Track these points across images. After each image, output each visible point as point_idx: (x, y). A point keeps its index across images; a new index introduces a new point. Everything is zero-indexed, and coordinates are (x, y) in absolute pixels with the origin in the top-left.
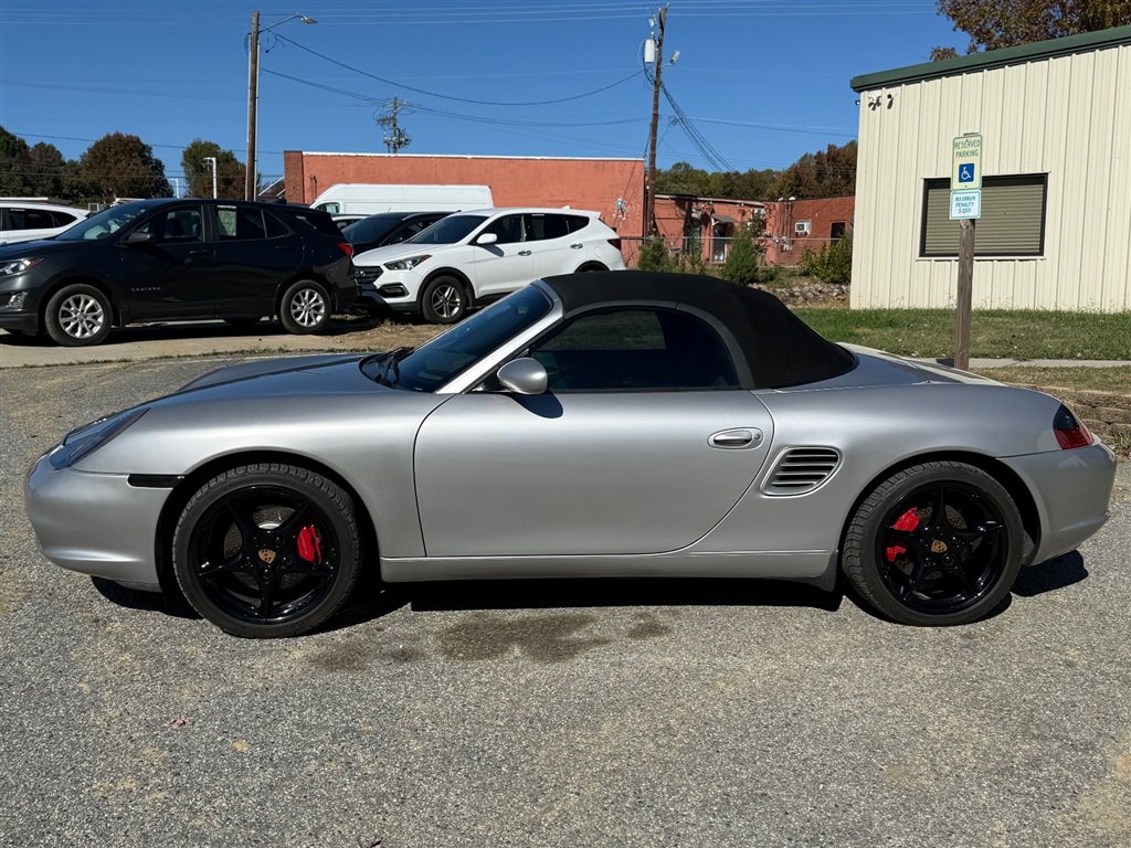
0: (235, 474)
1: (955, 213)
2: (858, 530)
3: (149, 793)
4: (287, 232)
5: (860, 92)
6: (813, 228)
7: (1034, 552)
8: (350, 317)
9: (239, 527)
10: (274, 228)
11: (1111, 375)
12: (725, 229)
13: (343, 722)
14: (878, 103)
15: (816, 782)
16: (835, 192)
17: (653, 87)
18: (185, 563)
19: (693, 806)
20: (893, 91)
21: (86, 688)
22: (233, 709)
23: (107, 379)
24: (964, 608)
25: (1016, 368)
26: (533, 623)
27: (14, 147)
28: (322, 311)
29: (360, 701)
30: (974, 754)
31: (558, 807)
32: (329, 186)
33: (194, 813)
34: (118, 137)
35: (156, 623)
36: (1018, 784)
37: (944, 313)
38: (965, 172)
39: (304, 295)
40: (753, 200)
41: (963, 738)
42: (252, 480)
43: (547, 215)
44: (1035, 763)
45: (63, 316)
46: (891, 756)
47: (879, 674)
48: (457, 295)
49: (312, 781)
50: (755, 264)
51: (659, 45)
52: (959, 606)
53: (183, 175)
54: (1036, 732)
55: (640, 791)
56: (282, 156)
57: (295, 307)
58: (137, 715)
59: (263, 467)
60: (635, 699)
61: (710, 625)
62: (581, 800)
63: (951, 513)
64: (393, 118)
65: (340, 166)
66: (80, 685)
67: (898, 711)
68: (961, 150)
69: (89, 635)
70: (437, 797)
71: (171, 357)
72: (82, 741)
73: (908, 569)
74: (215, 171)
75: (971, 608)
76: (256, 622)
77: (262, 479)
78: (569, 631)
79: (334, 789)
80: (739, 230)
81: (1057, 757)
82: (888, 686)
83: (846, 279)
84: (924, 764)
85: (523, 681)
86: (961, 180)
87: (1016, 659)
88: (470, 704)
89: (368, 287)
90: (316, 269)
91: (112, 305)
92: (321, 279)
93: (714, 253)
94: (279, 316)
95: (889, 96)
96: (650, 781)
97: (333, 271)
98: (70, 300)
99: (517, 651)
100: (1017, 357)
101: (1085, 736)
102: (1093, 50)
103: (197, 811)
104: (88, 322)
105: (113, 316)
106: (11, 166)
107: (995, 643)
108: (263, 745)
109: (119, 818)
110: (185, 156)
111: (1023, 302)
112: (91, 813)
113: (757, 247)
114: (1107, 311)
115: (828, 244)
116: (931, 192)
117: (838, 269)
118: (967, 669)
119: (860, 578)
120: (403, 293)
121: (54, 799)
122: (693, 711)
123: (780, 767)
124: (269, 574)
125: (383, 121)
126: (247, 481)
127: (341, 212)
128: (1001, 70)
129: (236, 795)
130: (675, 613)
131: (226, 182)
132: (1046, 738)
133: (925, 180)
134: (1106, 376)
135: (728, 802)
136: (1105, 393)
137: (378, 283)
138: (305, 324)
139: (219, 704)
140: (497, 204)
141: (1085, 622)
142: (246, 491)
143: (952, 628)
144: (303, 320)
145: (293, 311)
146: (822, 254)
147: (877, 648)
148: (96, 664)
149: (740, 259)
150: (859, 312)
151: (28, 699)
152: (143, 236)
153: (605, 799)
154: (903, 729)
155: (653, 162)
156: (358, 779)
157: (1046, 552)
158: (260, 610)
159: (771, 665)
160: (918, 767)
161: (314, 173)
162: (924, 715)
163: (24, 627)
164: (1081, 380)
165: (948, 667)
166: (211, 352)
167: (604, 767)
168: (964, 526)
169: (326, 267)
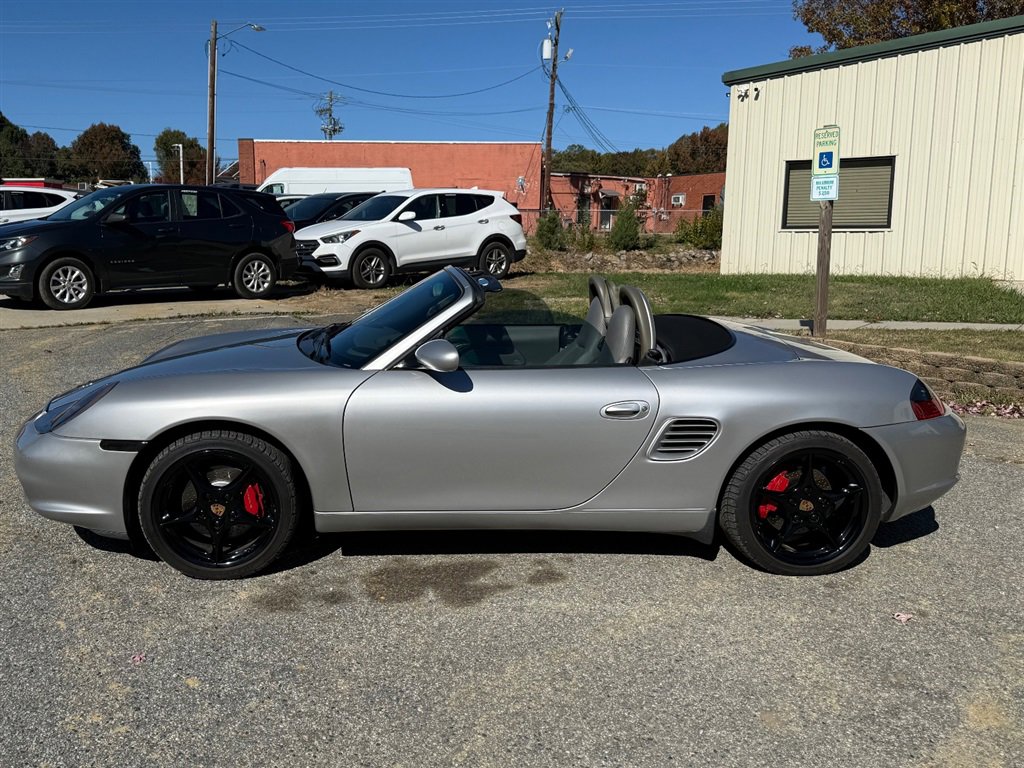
0: (190, 440)
1: (816, 195)
2: (734, 490)
3: (113, 727)
4: (239, 212)
5: (730, 85)
6: (687, 200)
7: (891, 510)
8: (292, 283)
9: (194, 484)
10: (229, 209)
11: (952, 337)
12: (611, 203)
13: (280, 660)
14: (746, 95)
15: (696, 727)
16: (706, 169)
17: (549, 80)
18: (149, 516)
19: (587, 750)
20: (758, 85)
21: (63, 625)
22: (186, 647)
23: (90, 339)
24: (829, 560)
25: (867, 330)
26: (446, 568)
27: (18, 136)
28: (269, 279)
29: (296, 640)
30: (838, 701)
31: (467, 748)
32: (276, 169)
33: (152, 747)
34: (102, 127)
35: (125, 564)
36: (879, 732)
37: (803, 278)
38: (825, 160)
39: (253, 265)
40: (634, 176)
41: (828, 686)
42: (205, 445)
43: (458, 195)
44: (894, 711)
45: (53, 285)
46: (764, 702)
47: (752, 621)
48: (382, 264)
49: (254, 718)
50: (637, 233)
51: (556, 44)
52: (823, 558)
53: (156, 159)
54: (894, 680)
55: (540, 734)
56: (237, 142)
57: (246, 276)
58: (105, 652)
59: (215, 434)
60: (534, 643)
61: (600, 573)
62: (487, 742)
63: (818, 475)
64: (330, 110)
65: (285, 151)
66: (59, 623)
67: (769, 658)
68: (822, 140)
69: (68, 575)
70: (360, 735)
71: (143, 320)
72: (58, 675)
73: (778, 524)
74: (181, 155)
75: (833, 561)
76: (209, 566)
77: (213, 444)
78: (476, 577)
79: (272, 725)
80: (624, 203)
81: (914, 705)
82: (760, 633)
83: (717, 246)
84: (793, 710)
85: (436, 624)
86: (821, 166)
87: (874, 607)
88: (390, 645)
89: (308, 257)
90: (264, 244)
91: (95, 275)
92: (268, 252)
93: (601, 223)
94: (233, 283)
95: (756, 89)
96: (548, 724)
97: (277, 245)
98: (60, 271)
99: (431, 595)
100: (869, 319)
101: (939, 684)
102: (937, 47)
103: (154, 745)
104: (75, 290)
105: (95, 284)
106: (15, 152)
107: (854, 592)
108: (213, 681)
109: (87, 751)
110: (157, 143)
111: (873, 268)
112: (63, 745)
113: (639, 218)
114: (947, 277)
115: (700, 214)
116: (792, 173)
117: (711, 239)
118: (830, 617)
119: (735, 532)
120: (336, 263)
121: (32, 731)
122: (586, 656)
123: (664, 712)
124: (220, 525)
125: (321, 112)
126: (201, 446)
127: (285, 192)
128: (855, 66)
129: (188, 730)
130: (570, 560)
131: (191, 165)
132: (903, 687)
133: (787, 162)
134: (948, 339)
135: (618, 747)
136: (948, 354)
137: (316, 254)
138: (255, 290)
139: (175, 642)
140: (417, 185)
141: (935, 572)
142: (201, 454)
143: (816, 577)
144: (253, 287)
145: (245, 280)
146: (695, 223)
147: (749, 596)
148: (72, 603)
149: (624, 230)
150: (728, 276)
151: (13, 635)
152: (120, 217)
153: (508, 741)
154: (775, 676)
155: (549, 145)
156: (293, 717)
157: (902, 510)
158: (211, 555)
159: (655, 612)
160: (788, 713)
161: (263, 157)
162: (793, 662)
163: (13, 567)
164: (926, 342)
165: (813, 617)
166: (177, 315)
167: (508, 709)
168: (829, 488)
169: (271, 242)
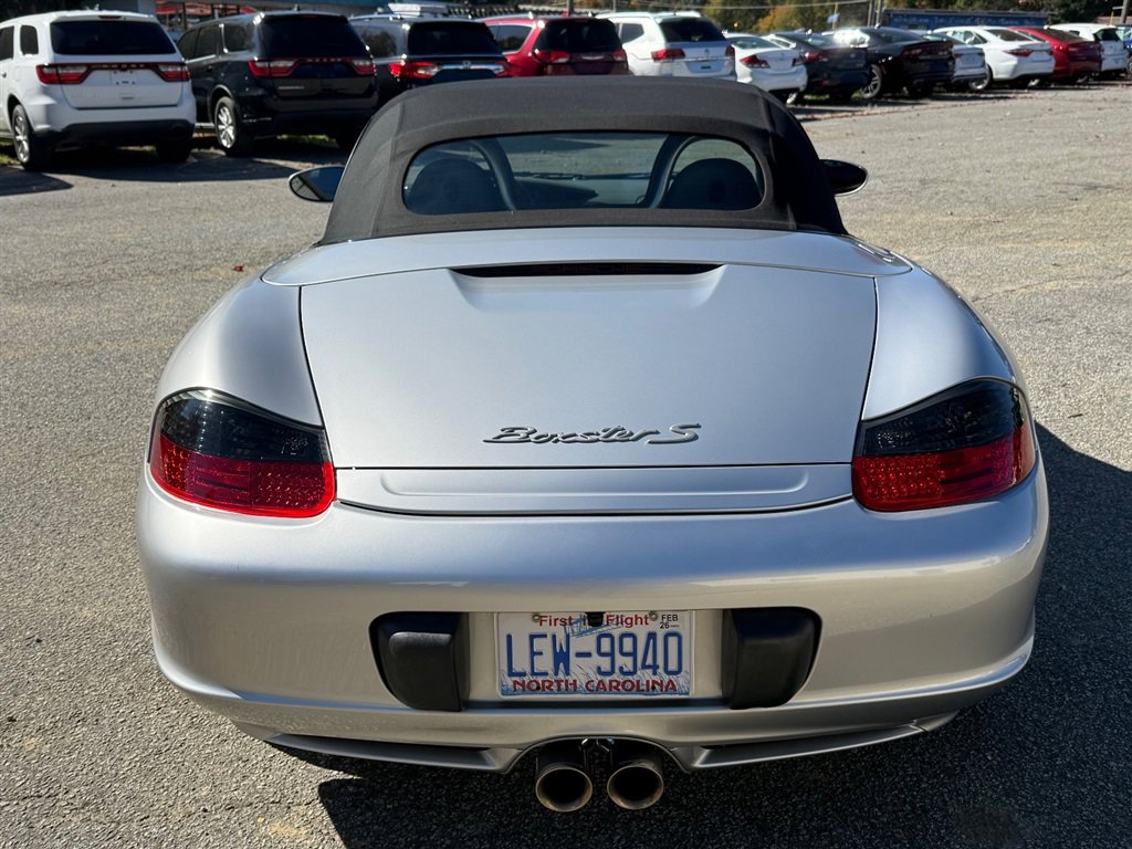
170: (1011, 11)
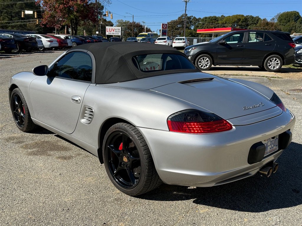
4: (271, 40)
28: (279, 65)
45: (199, 62)
75: (130, 190)
90: (279, 51)
91: (212, 60)
92: (280, 54)
99: (33, 150)
104: (206, 64)
138: (272, 69)
145: (268, 64)
170: (24, 31)
